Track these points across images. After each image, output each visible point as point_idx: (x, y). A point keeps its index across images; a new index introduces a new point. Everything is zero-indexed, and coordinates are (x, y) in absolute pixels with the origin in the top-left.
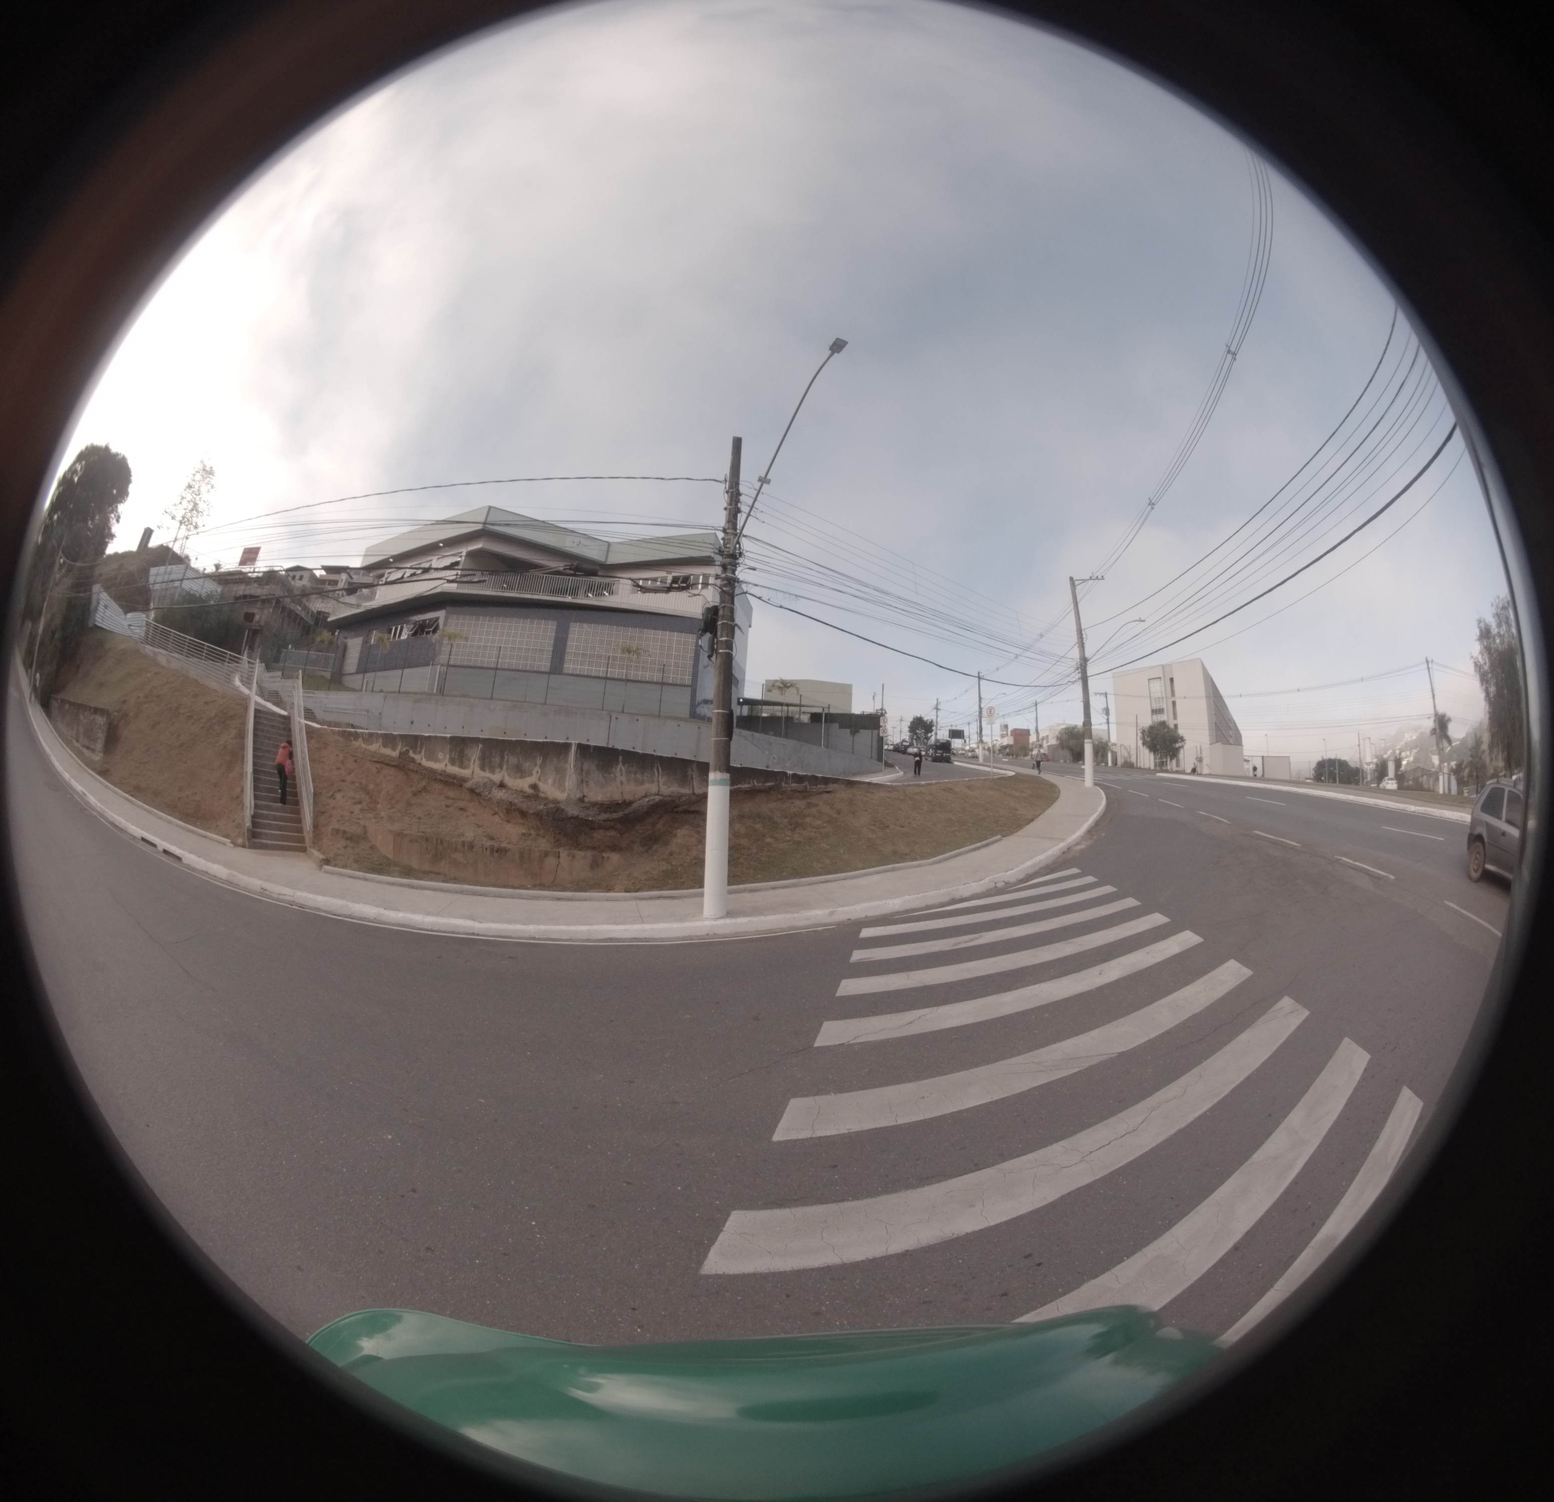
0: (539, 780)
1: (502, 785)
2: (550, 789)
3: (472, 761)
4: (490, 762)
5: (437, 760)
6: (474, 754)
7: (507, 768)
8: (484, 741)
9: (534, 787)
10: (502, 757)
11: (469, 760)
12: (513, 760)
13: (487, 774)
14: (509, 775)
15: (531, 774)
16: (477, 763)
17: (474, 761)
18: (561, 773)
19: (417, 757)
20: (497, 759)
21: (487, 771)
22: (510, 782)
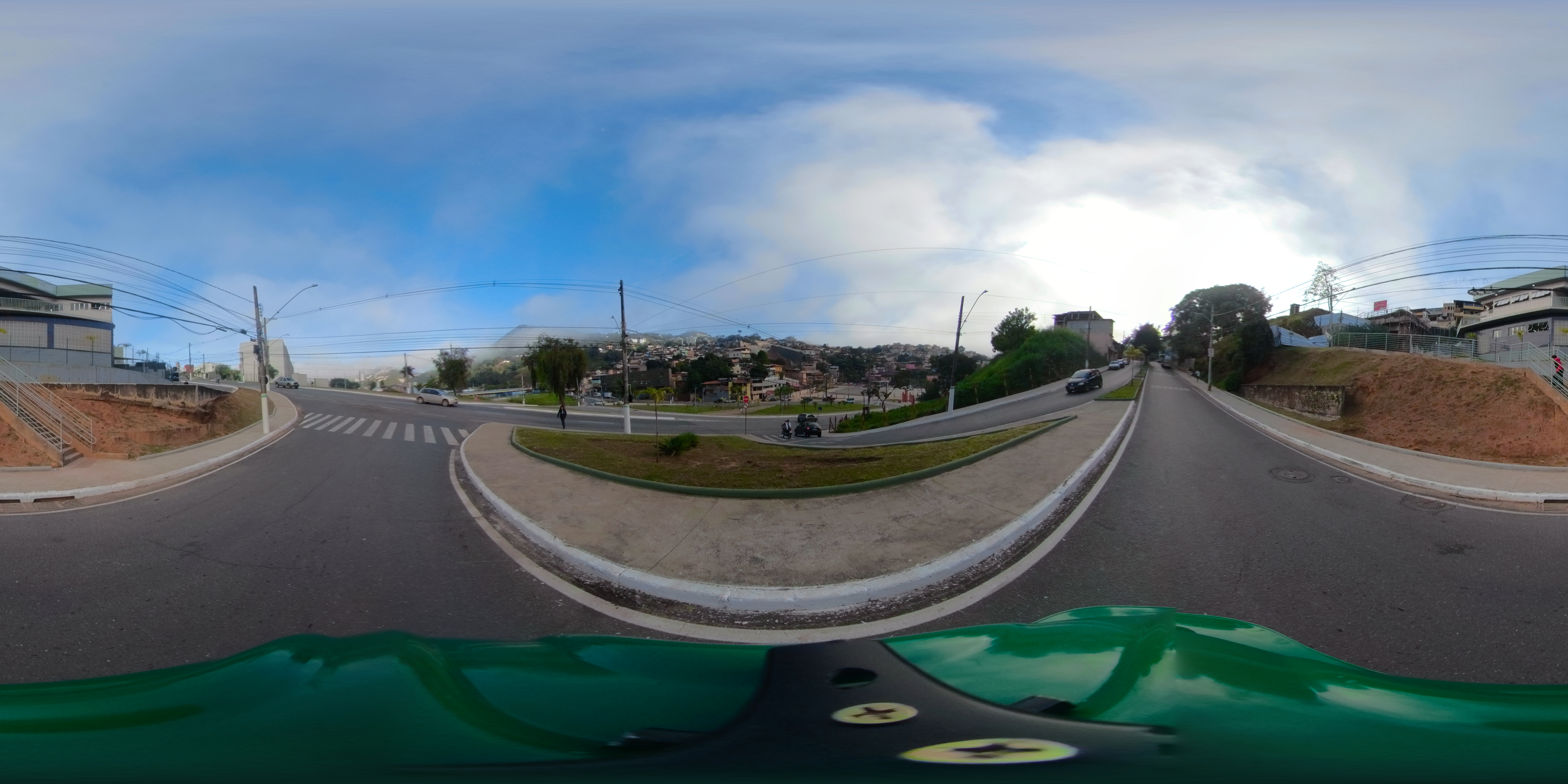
0: (185, 400)
1: (170, 404)
2: (189, 403)
3: (151, 395)
4: (161, 395)
5: (129, 396)
6: (152, 392)
7: (170, 397)
8: (156, 386)
9: (183, 403)
10: (167, 392)
11: (149, 394)
12: (172, 393)
13: (160, 400)
14: (171, 399)
15: (181, 398)
16: (154, 395)
17: (152, 395)
18: (193, 396)
19: (116, 395)
20: (164, 393)
21: (160, 399)
22: (172, 402)
